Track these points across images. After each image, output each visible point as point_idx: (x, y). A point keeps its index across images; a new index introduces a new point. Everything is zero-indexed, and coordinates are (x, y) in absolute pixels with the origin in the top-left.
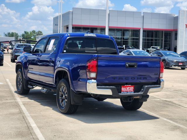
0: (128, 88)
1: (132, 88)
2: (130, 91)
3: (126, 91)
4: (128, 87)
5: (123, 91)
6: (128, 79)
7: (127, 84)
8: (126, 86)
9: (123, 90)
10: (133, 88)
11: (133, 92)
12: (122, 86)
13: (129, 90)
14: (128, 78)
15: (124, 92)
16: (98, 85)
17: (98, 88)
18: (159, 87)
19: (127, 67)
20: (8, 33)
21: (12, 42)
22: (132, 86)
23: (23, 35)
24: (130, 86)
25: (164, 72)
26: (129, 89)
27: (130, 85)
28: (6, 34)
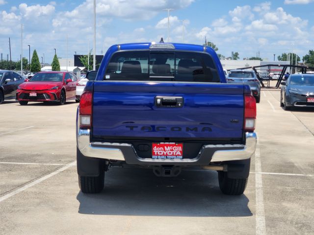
0: (169, 148)
1: (178, 150)
2: (173, 155)
3: (164, 155)
4: (167, 146)
5: (157, 155)
6: (165, 130)
7: (167, 140)
8: (162, 143)
9: (156, 152)
10: (180, 148)
11: (181, 157)
12: (153, 144)
13: (172, 152)
14: (165, 127)
15: (159, 157)
16: (92, 140)
17: (93, 146)
18: (242, 148)
19: (158, 106)
20: (283, 54)
21: (256, 68)
22: (178, 146)
23: (306, 58)
24: (173, 146)
25: (257, 117)
26: (172, 150)
27: (174, 143)
28: (279, 57)
